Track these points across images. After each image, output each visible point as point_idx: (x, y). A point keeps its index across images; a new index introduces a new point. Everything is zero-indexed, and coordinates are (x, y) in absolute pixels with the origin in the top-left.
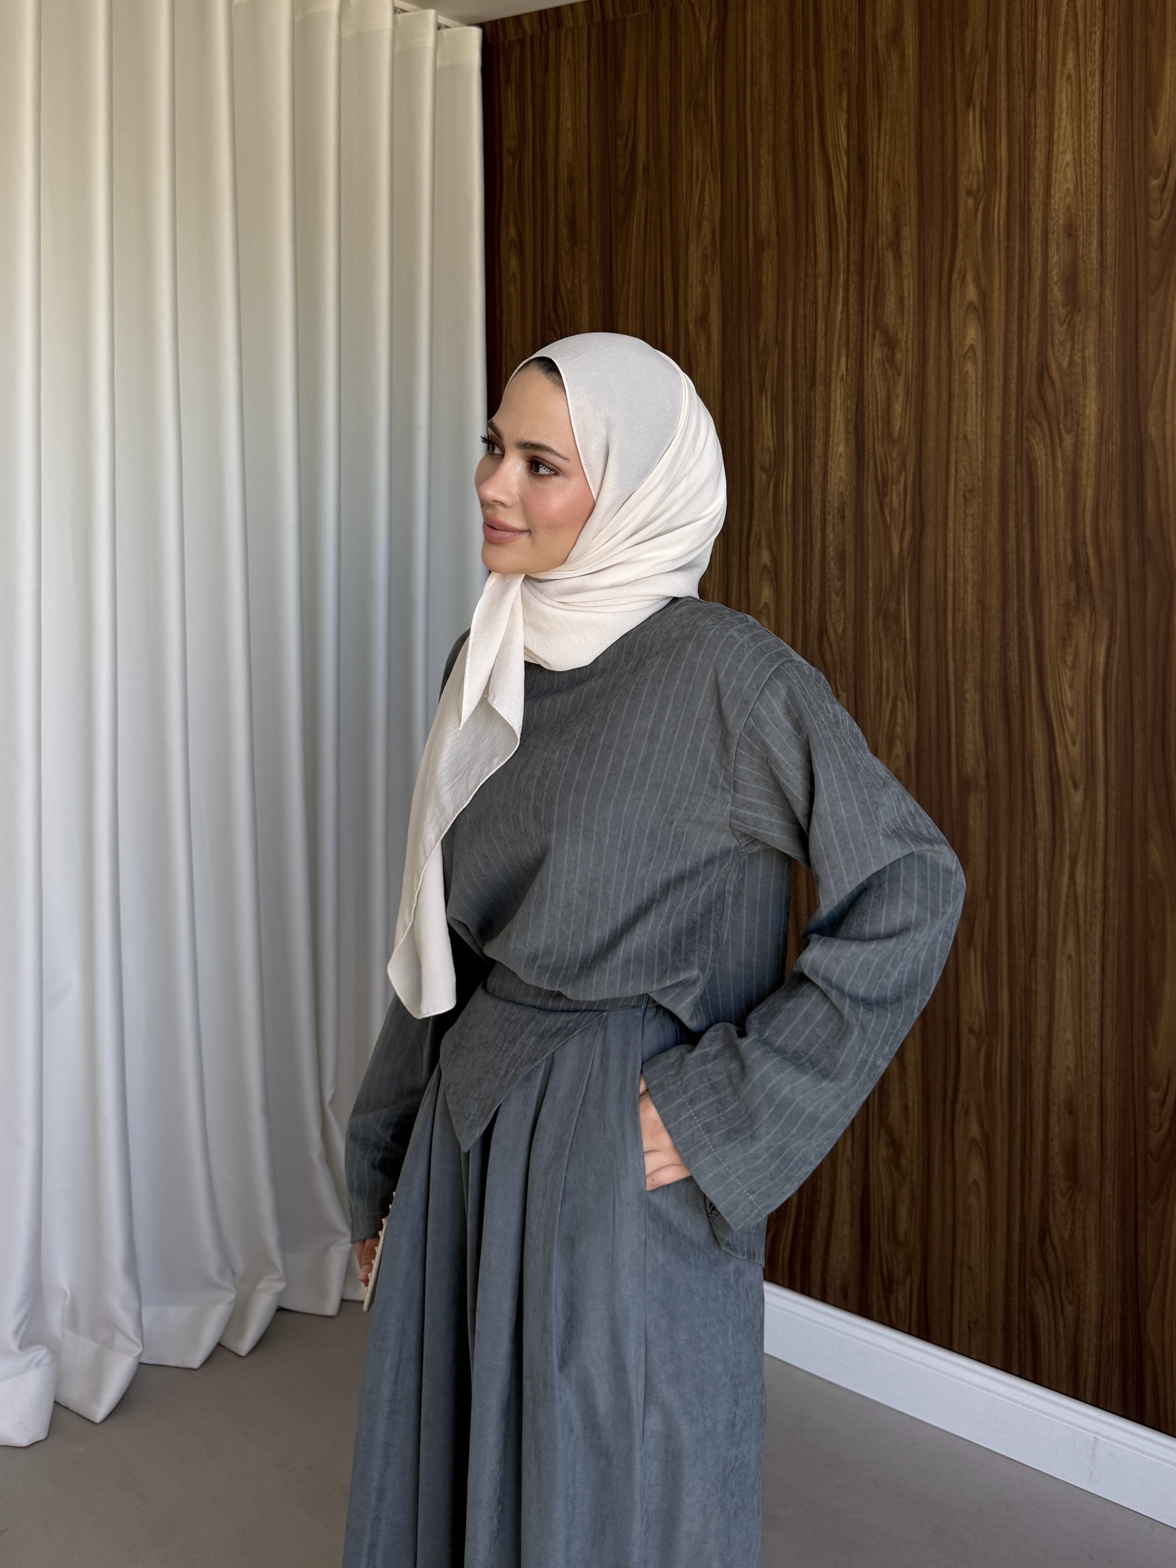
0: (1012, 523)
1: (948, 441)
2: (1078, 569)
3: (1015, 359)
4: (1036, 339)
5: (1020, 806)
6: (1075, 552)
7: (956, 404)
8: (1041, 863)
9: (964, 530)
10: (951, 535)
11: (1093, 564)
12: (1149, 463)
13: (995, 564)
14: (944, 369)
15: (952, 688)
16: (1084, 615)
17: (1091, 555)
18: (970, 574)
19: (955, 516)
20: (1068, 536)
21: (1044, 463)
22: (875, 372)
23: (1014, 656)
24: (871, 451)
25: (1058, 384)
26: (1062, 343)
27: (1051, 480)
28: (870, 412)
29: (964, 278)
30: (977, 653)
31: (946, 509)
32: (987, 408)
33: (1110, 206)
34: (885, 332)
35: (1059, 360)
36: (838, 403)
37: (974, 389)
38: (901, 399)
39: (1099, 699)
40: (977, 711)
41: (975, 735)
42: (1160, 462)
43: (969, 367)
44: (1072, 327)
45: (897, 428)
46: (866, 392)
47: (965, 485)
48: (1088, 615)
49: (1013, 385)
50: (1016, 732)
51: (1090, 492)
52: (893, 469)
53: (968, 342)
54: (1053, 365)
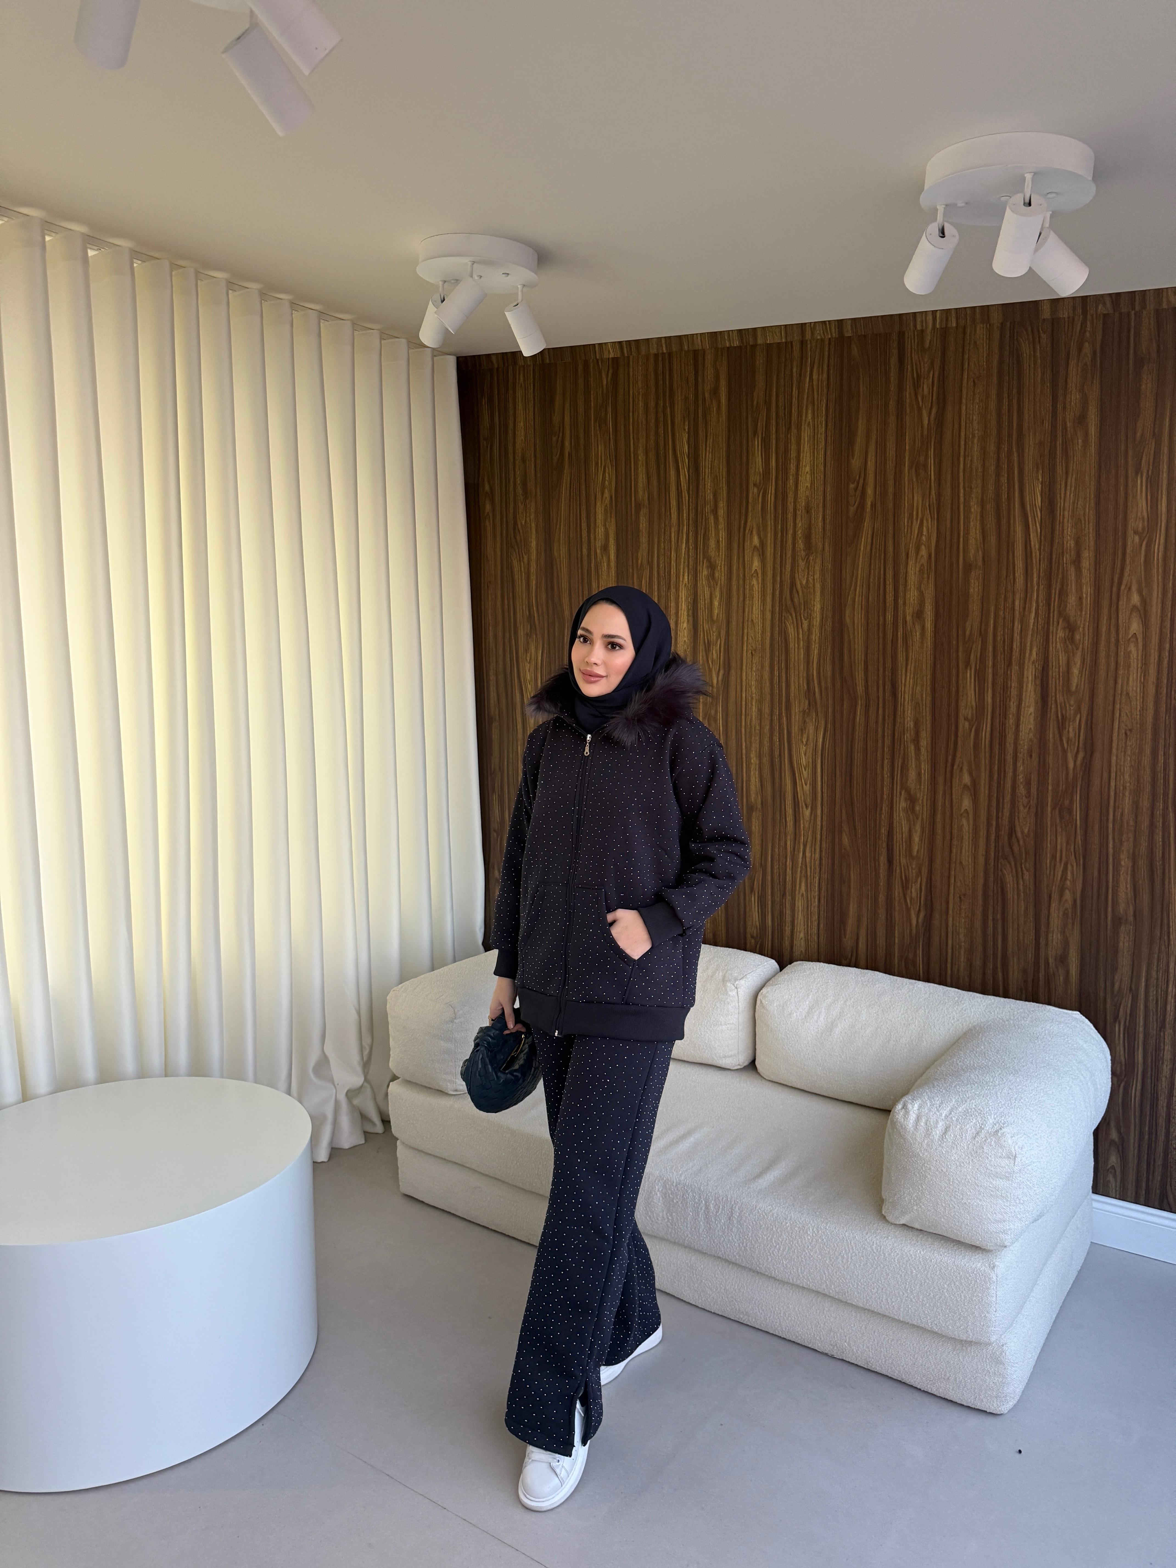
0: (776, 668)
1: (743, 622)
2: (809, 692)
3: (778, 579)
4: (790, 569)
5: (779, 818)
6: (808, 684)
7: (747, 602)
8: (789, 847)
9: (751, 672)
10: (744, 674)
11: (817, 690)
12: (846, 637)
13: (767, 690)
14: (741, 582)
15: (744, 757)
16: (812, 717)
17: (816, 685)
18: (754, 695)
19: (747, 664)
20: (805, 675)
21: (793, 636)
22: (704, 583)
23: (776, 739)
24: (702, 627)
25: (800, 594)
26: (802, 571)
27: (797, 645)
28: (701, 604)
29: (752, 532)
30: (757, 738)
31: (742, 660)
32: (763, 605)
33: (828, 498)
34: (709, 560)
35: (801, 580)
36: (684, 599)
37: (757, 595)
38: (718, 598)
39: (819, 761)
40: (757, 769)
41: (756, 782)
42: (851, 637)
43: (754, 582)
44: (808, 562)
45: (716, 614)
46: (699, 594)
47: (752, 647)
48: (814, 716)
49: (777, 592)
51: (816, 652)
52: (714, 637)
53: (754, 568)
54: (798, 583)
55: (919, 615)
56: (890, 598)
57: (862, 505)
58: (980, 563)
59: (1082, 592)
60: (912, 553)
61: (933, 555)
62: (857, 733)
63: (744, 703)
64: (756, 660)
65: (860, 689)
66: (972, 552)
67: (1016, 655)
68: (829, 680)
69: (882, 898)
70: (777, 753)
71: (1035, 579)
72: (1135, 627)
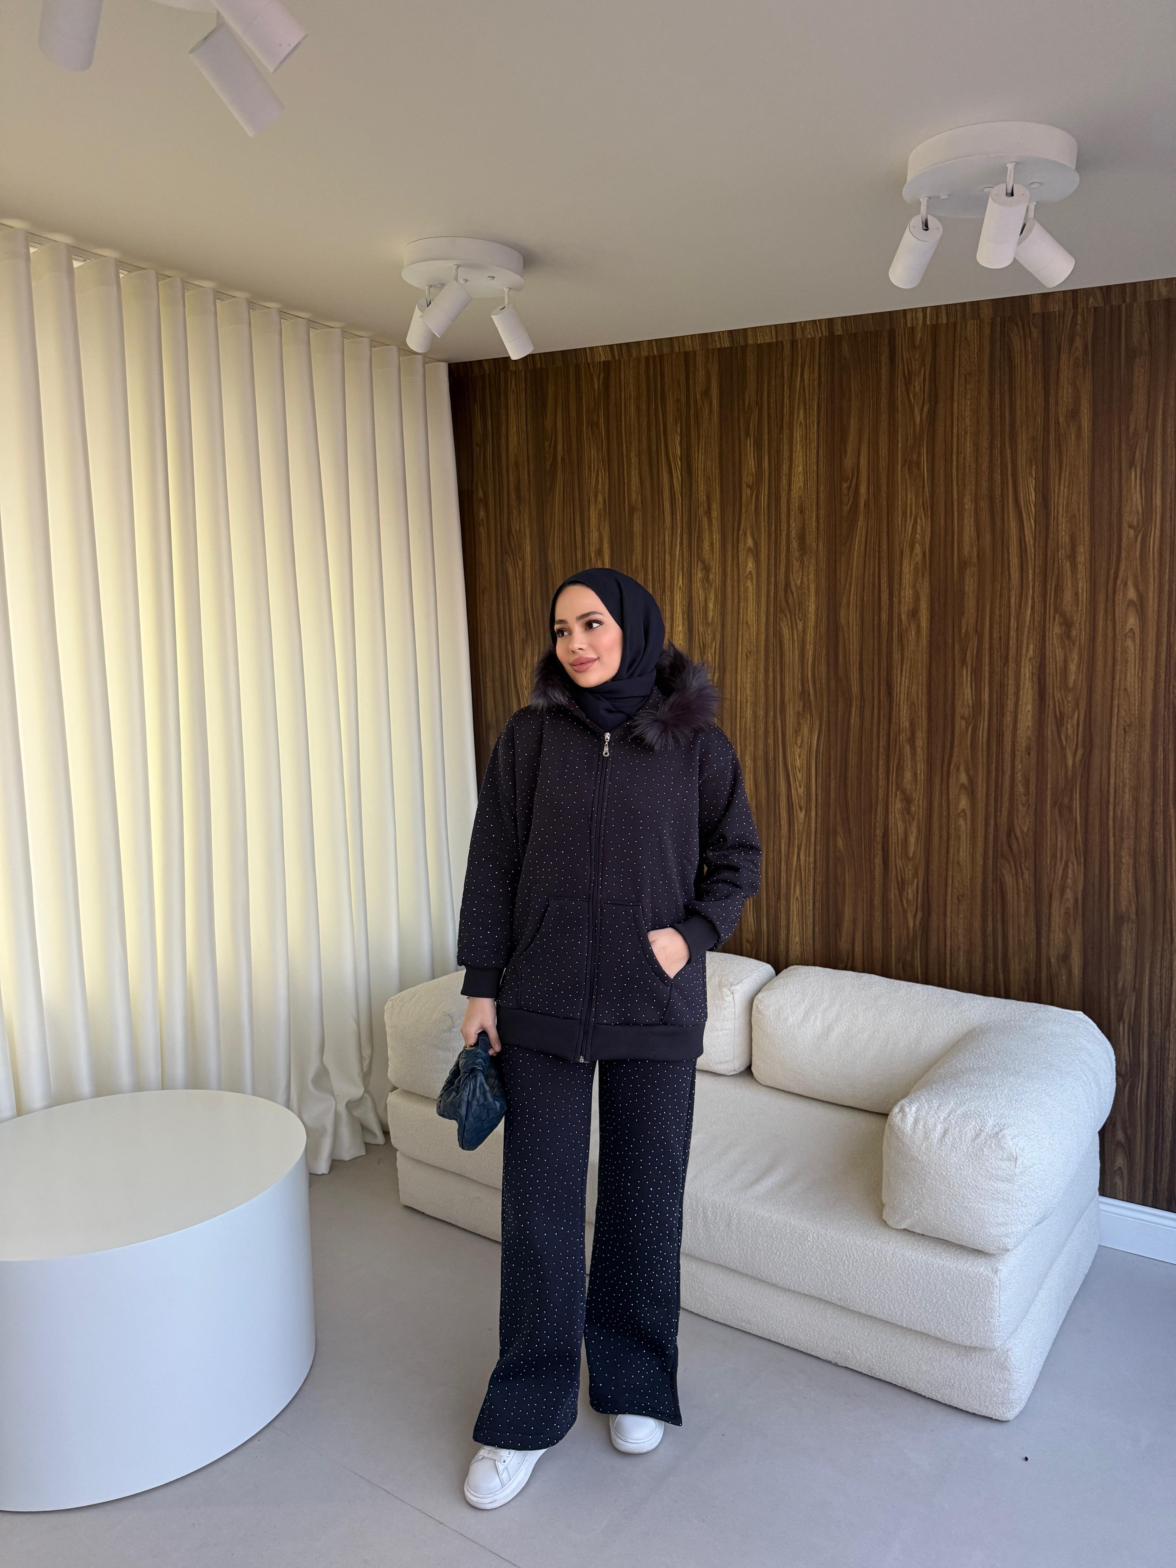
0: (771, 670)
1: (738, 624)
2: (804, 693)
3: (773, 580)
4: (784, 569)
5: (773, 821)
6: (803, 685)
7: (742, 604)
8: (783, 851)
9: (746, 674)
10: (739, 676)
11: (812, 692)
12: (841, 637)
13: (762, 692)
14: (736, 584)
16: (807, 718)
17: (811, 686)
18: (749, 698)
19: (741, 666)
20: (800, 677)
21: (788, 637)
22: (698, 585)
23: (771, 741)
24: (696, 626)
25: (795, 595)
26: (797, 572)
27: (791, 646)
28: (696, 607)
29: (745, 534)
30: (752, 740)
31: (737, 662)
32: (758, 606)
33: (822, 497)
34: (703, 562)
35: (796, 580)
36: (678, 602)
37: (751, 596)
38: (712, 601)
39: (813, 763)
40: (752, 772)
42: (846, 637)
43: (749, 583)
44: (802, 562)
45: (711, 617)
46: (693, 596)
47: (747, 649)
48: (809, 718)
49: (772, 594)
50: (772, 782)
51: (811, 653)
52: (709, 639)
53: (748, 570)
54: (793, 583)
55: (914, 613)
56: (885, 596)
57: (856, 503)
58: (975, 560)
59: (1078, 588)
60: (907, 552)
61: (927, 553)
62: (852, 734)
63: (739, 706)
64: (751, 662)
65: (855, 689)
66: (967, 549)
67: (1012, 652)
68: (824, 681)
69: (877, 901)
70: (771, 755)
71: (1030, 576)
72: (1132, 621)
